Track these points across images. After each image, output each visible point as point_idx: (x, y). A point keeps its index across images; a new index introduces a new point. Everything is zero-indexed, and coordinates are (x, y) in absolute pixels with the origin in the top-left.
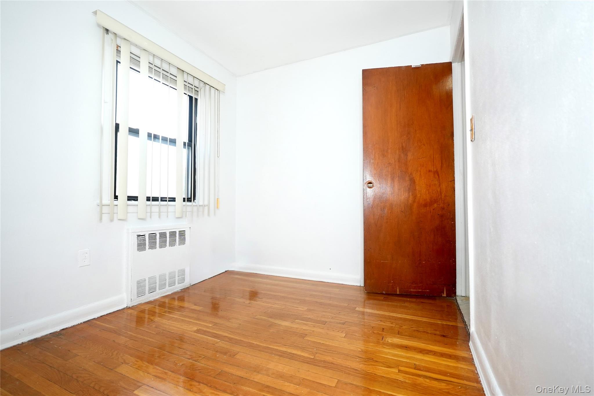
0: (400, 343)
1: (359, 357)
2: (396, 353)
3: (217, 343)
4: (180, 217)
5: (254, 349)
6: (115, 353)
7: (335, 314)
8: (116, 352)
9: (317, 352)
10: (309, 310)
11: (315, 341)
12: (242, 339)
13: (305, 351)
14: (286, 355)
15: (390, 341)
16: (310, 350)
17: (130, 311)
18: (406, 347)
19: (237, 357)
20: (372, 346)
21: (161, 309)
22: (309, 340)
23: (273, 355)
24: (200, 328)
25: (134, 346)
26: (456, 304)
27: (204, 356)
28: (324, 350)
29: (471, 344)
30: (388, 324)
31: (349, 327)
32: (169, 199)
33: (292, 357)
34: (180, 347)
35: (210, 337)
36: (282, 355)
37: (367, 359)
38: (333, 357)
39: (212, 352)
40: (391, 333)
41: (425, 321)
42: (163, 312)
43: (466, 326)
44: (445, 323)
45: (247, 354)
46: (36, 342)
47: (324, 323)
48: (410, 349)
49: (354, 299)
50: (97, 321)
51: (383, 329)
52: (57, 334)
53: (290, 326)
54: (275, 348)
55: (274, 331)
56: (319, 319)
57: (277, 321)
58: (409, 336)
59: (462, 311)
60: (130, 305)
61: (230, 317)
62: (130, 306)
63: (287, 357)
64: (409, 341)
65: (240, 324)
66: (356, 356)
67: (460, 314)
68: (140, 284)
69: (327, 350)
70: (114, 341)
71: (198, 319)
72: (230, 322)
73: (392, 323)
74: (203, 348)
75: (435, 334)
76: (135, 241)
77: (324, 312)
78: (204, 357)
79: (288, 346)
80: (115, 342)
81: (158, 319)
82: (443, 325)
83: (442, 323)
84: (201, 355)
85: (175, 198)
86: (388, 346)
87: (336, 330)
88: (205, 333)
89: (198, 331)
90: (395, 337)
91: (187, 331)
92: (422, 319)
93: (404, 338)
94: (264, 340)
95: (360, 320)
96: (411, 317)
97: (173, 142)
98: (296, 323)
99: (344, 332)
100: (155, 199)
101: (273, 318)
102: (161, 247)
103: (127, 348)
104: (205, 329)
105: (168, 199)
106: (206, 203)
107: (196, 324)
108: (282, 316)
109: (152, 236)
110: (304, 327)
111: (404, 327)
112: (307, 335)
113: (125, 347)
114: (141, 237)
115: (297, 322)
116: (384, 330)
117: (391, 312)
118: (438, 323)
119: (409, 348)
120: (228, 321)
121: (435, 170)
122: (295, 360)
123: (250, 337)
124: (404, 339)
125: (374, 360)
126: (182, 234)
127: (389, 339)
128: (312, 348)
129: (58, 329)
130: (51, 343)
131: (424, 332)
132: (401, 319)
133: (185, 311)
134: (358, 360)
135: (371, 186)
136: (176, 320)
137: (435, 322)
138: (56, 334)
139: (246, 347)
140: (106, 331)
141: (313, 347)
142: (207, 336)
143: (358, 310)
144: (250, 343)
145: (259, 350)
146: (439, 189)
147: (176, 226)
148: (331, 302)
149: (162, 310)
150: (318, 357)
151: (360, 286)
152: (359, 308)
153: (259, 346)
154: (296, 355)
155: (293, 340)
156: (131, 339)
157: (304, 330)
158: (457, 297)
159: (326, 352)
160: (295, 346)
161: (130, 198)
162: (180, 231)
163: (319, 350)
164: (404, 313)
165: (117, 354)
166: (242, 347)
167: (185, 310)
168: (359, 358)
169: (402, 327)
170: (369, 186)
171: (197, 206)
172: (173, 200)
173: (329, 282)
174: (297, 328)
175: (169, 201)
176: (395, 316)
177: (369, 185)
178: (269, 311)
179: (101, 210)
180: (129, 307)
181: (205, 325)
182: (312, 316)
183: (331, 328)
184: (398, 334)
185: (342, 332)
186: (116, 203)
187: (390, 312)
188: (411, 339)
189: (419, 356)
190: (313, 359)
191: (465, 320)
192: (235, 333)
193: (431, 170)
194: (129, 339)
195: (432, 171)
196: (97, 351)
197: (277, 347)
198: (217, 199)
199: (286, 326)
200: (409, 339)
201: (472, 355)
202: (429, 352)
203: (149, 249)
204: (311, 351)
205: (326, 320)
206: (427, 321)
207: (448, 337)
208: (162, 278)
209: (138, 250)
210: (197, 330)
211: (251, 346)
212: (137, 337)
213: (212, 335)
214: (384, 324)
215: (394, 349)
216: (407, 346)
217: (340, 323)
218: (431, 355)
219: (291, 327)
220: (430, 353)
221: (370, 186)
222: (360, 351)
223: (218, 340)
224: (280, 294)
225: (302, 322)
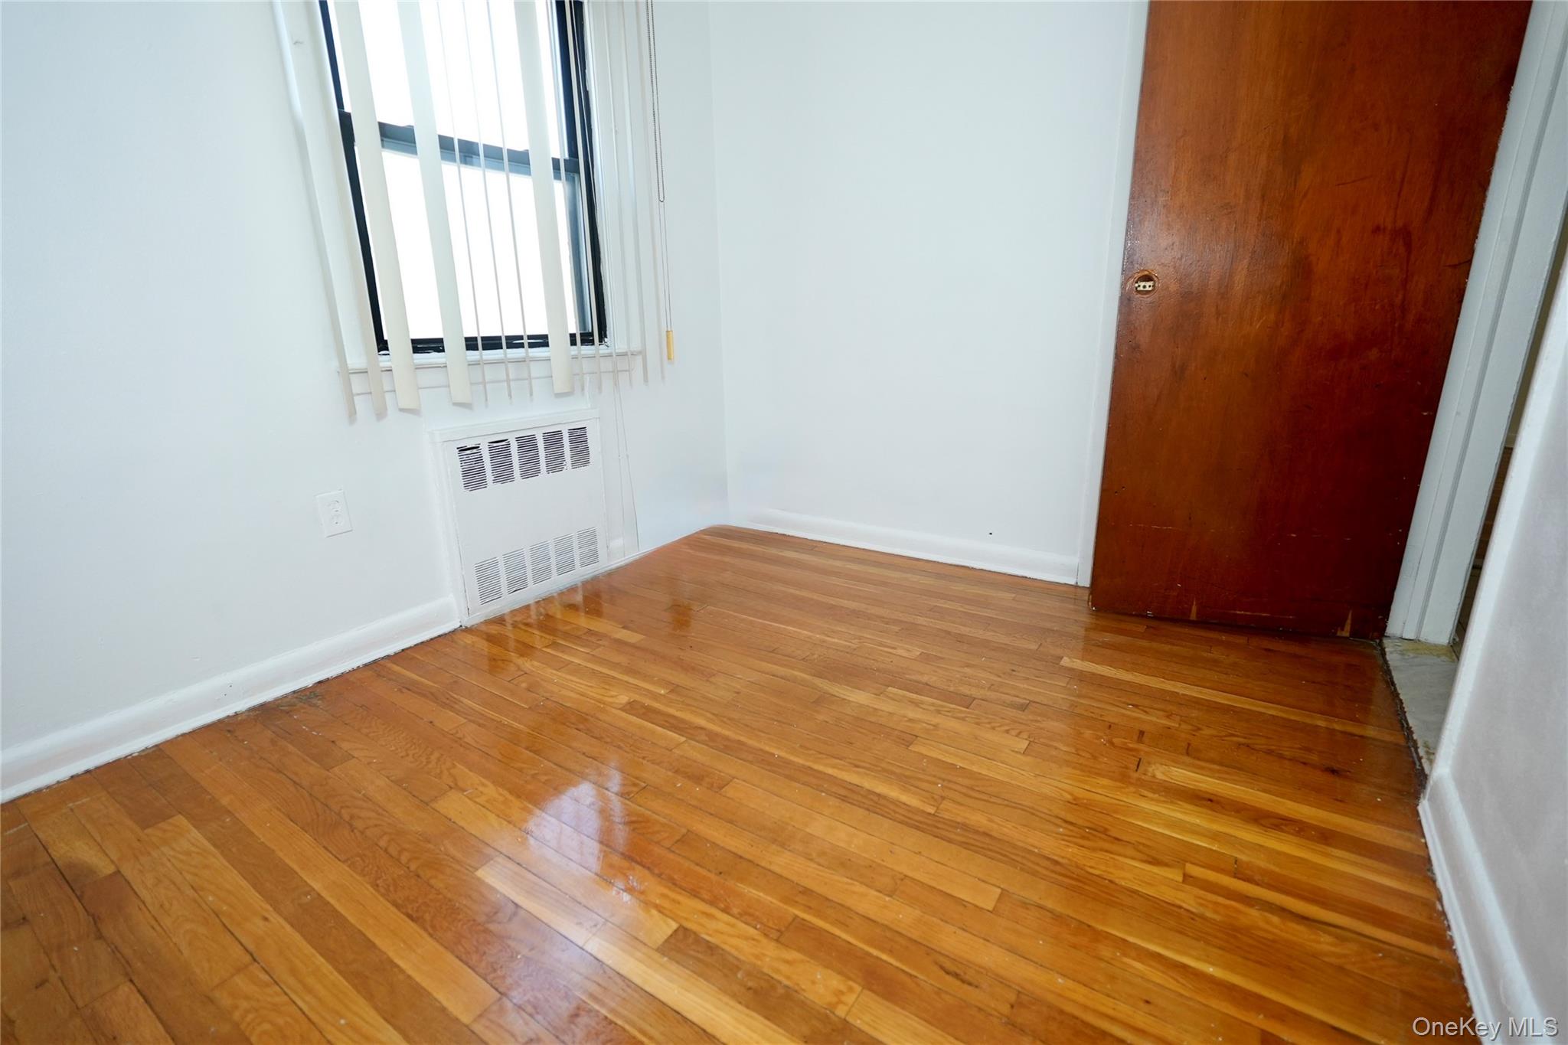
0: (1191, 785)
1: (1066, 822)
2: (1179, 816)
3: (678, 745)
4: (566, 391)
5: (774, 772)
6: (434, 758)
7: (1000, 677)
8: (436, 755)
9: (943, 794)
10: (926, 658)
11: (940, 757)
12: (742, 739)
13: (912, 788)
14: (860, 798)
15: (1159, 776)
16: (925, 786)
17: (469, 639)
18: (1211, 800)
19: (729, 791)
20: (1103, 787)
21: (541, 637)
22: (922, 754)
23: (823, 794)
24: (637, 697)
25: (477, 743)
26: (1380, 661)
27: (644, 782)
28: (964, 790)
29: (1424, 808)
30: (1154, 720)
31: (1039, 718)
32: (530, 341)
33: (876, 804)
34: (584, 751)
35: (660, 726)
36: (850, 795)
37: (1088, 828)
38: (991, 814)
39: (664, 771)
40: (1167, 750)
41: (1273, 716)
42: (546, 647)
43: (1411, 744)
44: (1337, 727)
45: (754, 786)
46: (265, 712)
47: (967, 702)
48: (1223, 808)
49: (1055, 629)
50: (395, 663)
51: (1142, 733)
52: (308, 693)
53: (871, 705)
54: (830, 771)
55: (826, 720)
56: (952, 689)
57: (837, 689)
58: (1221, 764)
59: (1399, 691)
60: (468, 622)
61: (713, 667)
62: (469, 625)
63: (862, 805)
64: (1219, 778)
65: (738, 693)
66: (1057, 817)
67: (1393, 700)
68: (485, 574)
69: (973, 790)
70: (431, 722)
71: (630, 671)
72: (710, 682)
73: (1168, 717)
74: (644, 758)
75: (1305, 764)
76: (454, 465)
77: (967, 666)
78: (644, 785)
79: (863, 768)
80: (434, 725)
81: (532, 665)
82: (1332, 732)
83: (1331, 727)
84: (637, 778)
85: (545, 337)
86: (1154, 793)
87: (999, 726)
88: (647, 713)
89: (631, 707)
90: (1177, 763)
91: (604, 704)
92: (1265, 707)
93: (1202, 768)
94: (801, 746)
95: (1073, 698)
96: (1229, 700)
97: (520, 161)
98: (888, 697)
99: (1025, 735)
100: (492, 343)
101: (826, 678)
102: (526, 475)
103: (461, 745)
104: (648, 702)
105: (526, 341)
106: (636, 346)
107: (628, 687)
108: (850, 672)
109: (499, 448)
110: (912, 713)
111: (1207, 732)
112: (917, 736)
113: (456, 741)
114: (468, 452)
115: (891, 695)
116: (1146, 739)
117: (1166, 677)
118: (1317, 726)
119: (1218, 802)
120: (707, 681)
121: (1400, 223)
122: (882, 815)
123: (763, 735)
124: (1204, 773)
125: (1109, 833)
126: (579, 436)
127: (1157, 769)
128: (933, 779)
129: (308, 681)
130: (295, 717)
131: (1269, 752)
132: (1197, 702)
133: (600, 646)
134: (1061, 830)
135: (1147, 289)
136: (577, 670)
137: (1308, 721)
138: (306, 695)
139: (751, 762)
140: (414, 692)
141: (934, 776)
142: (652, 723)
143: (1067, 665)
144: (761, 750)
145: (787, 777)
146: (1400, 296)
147: (560, 416)
148: (988, 635)
149: (543, 639)
150: (947, 810)
151: (1076, 586)
152: (1070, 658)
153: (787, 763)
154: (885, 797)
155: (879, 751)
156: (470, 721)
157: (910, 720)
158: (1385, 641)
159: (970, 797)
160: (885, 770)
161: (421, 346)
162: (571, 431)
163: (950, 789)
164: (1208, 685)
165: (438, 760)
166: (741, 761)
167: (598, 642)
168: (1064, 825)
169: (1201, 732)
170: (1141, 288)
171: (610, 355)
172: (541, 341)
173: (984, 568)
174: (891, 713)
175: (531, 346)
176: (1181, 692)
177: (1142, 284)
178: (816, 656)
179: (348, 385)
180: (466, 628)
181: (648, 691)
182: (934, 678)
183: (987, 721)
184: (1188, 754)
185: (1017, 736)
186: (384, 361)
187: (1164, 678)
188: (1228, 773)
189: (1249, 834)
190: (934, 815)
191: (1411, 725)
192: (725, 719)
193: (1382, 227)
194: (465, 721)
195: (1385, 229)
196: (393, 748)
197: (836, 770)
198: (667, 331)
199: (861, 706)
200: (1219, 771)
201: (1427, 847)
202: (1282, 824)
203: (495, 481)
204: (927, 791)
205: (974, 692)
206: (1280, 714)
207: (1346, 777)
208: (539, 554)
209: (467, 486)
210: (629, 703)
211: (765, 761)
212: (483, 715)
213: (666, 721)
214: (1143, 716)
215: (1172, 802)
216: (1212, 797)
217: (1013, 706)
218: (1288, 833)
219: (876, 709)
220: (1286, 825)
221: (1144, 287)
222: (1069, 802)
223: (681, 737)
224: (846, 602)
225: (904, 696)
